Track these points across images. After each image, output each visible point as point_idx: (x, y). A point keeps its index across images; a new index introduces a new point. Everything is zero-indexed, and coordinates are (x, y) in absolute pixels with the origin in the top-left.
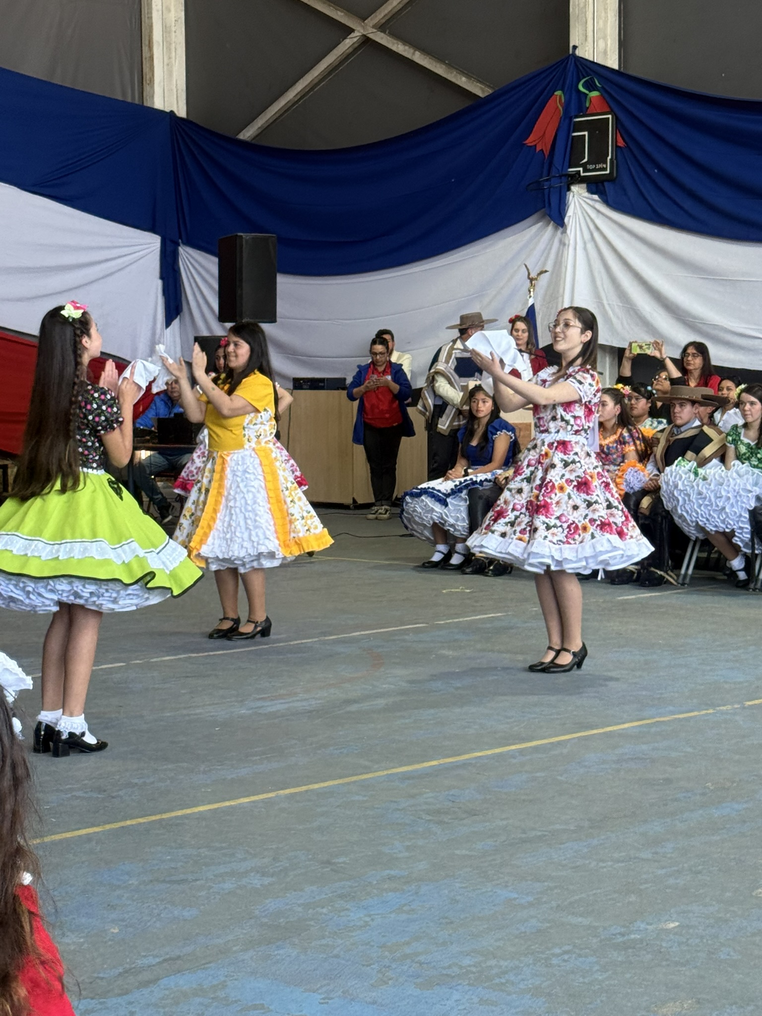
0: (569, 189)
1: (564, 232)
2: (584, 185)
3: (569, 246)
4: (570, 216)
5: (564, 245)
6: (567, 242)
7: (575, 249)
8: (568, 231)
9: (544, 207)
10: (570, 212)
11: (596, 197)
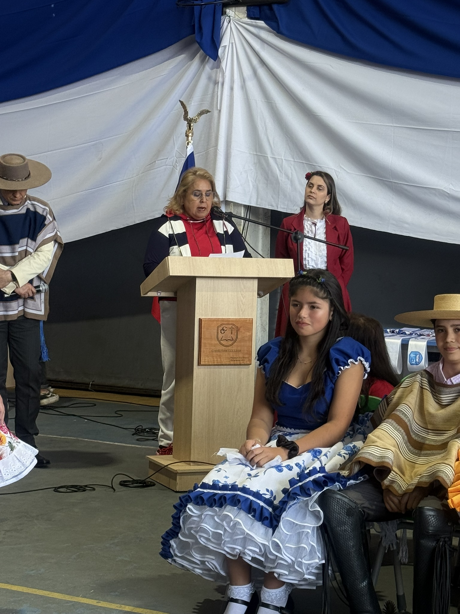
0: (223, 13)
1: (218, 66)
2: (244, 9)
3: (223, 84)
4: (225, 47)
5: (216, 83)
6: (220, 80)
7: (232, 89)
8: (223, 65)
9: (194, 33)
10: (225, 41)
11: (261, 23)
